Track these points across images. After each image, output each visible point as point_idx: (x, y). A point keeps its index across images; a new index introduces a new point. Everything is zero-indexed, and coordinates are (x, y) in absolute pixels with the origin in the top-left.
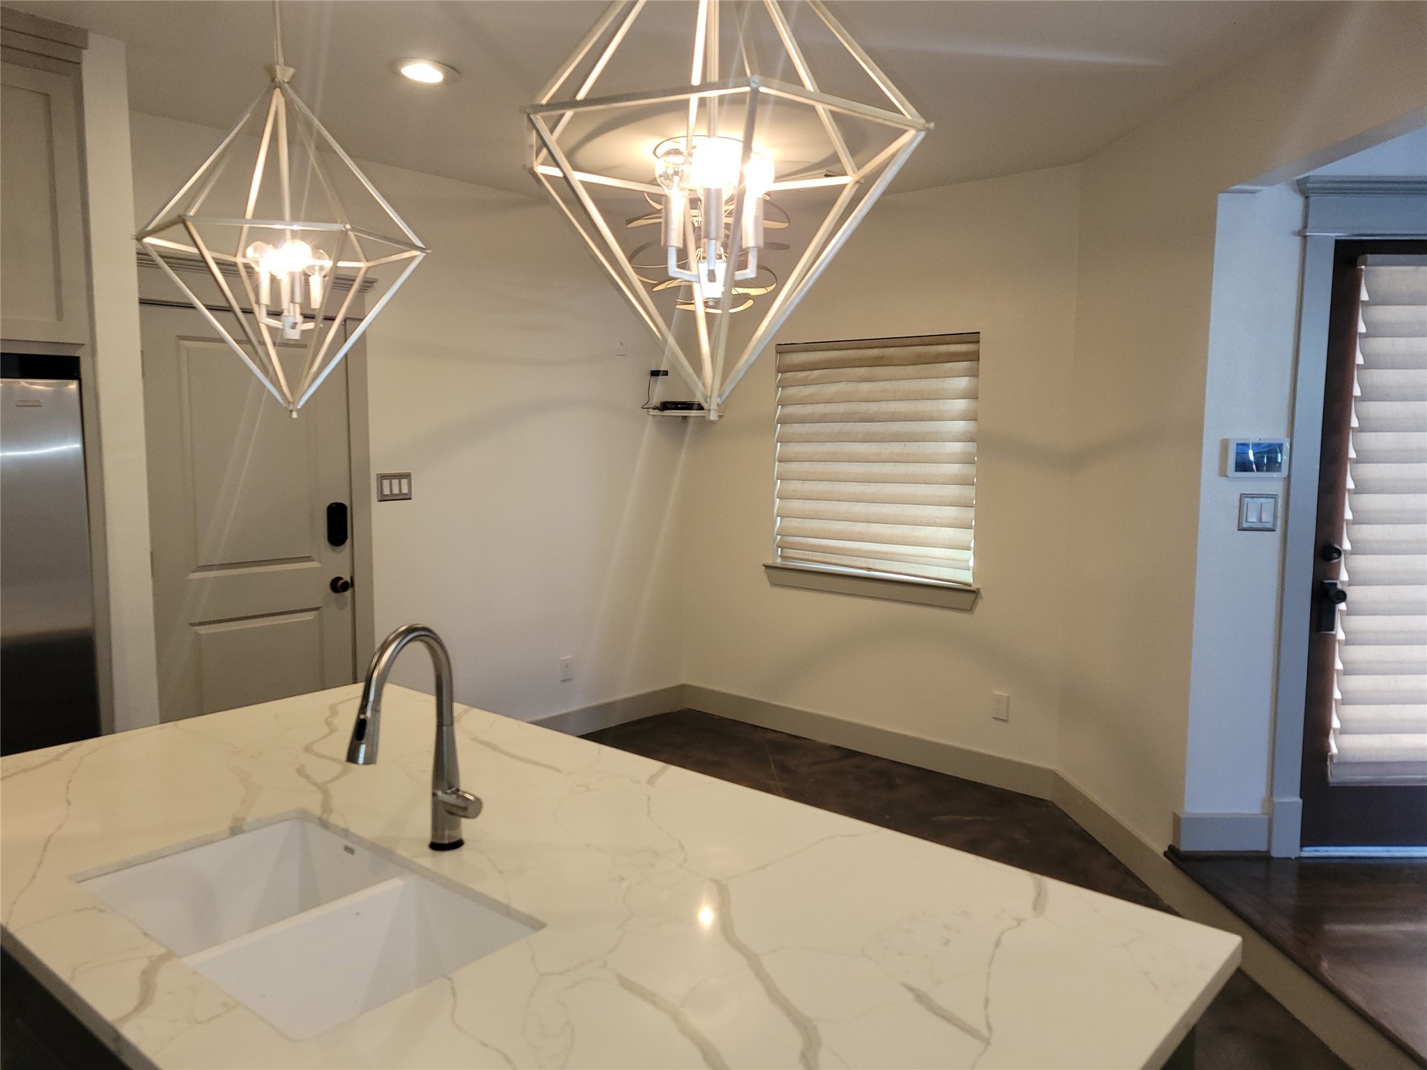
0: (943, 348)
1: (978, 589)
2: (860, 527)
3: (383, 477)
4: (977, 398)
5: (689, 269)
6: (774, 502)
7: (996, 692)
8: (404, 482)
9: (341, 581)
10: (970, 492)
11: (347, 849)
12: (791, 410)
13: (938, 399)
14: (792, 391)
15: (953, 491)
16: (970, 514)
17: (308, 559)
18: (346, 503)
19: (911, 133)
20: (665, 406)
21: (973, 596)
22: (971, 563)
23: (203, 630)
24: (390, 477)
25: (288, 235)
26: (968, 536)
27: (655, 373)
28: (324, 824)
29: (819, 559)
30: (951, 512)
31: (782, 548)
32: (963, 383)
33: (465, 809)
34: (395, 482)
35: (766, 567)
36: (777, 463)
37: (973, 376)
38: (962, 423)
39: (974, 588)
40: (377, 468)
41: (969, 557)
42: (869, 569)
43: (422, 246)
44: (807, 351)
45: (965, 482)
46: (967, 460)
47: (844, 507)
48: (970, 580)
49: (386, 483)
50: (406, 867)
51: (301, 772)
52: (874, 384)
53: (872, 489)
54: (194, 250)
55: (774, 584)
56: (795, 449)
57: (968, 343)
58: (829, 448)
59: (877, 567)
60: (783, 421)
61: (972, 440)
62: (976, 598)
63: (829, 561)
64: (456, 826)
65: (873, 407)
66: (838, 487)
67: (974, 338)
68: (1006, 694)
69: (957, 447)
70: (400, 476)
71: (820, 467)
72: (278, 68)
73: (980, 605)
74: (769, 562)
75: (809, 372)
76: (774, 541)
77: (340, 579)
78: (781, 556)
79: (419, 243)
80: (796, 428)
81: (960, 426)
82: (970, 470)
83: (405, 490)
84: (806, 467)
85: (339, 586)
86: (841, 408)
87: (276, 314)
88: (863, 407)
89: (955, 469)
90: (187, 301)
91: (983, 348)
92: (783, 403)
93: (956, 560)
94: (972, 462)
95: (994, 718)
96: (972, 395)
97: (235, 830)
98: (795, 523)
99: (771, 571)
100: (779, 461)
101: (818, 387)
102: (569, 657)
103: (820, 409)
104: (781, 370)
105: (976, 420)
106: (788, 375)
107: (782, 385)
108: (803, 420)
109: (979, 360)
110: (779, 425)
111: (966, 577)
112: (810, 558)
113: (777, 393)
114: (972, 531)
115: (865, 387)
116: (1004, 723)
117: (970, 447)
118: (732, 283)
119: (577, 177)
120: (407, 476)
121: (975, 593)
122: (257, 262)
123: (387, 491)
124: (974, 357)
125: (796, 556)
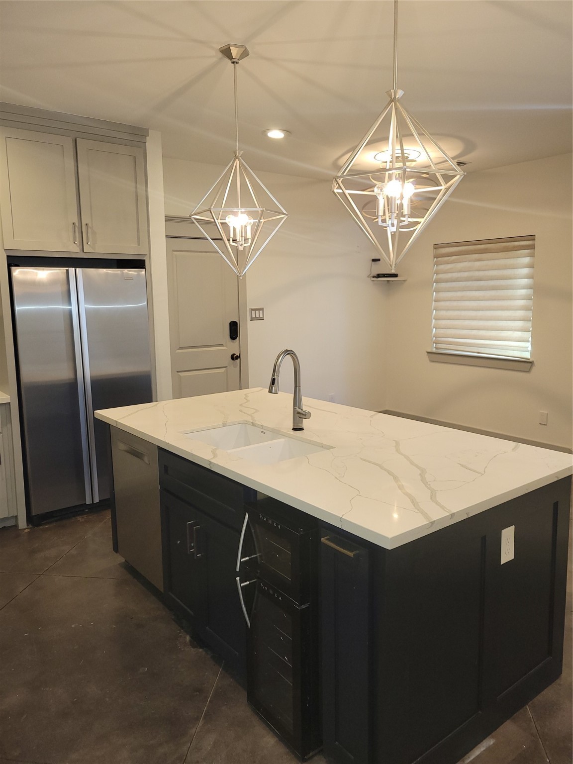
0: (517, 243)
1: (533, 361)
2: (474, 332)
3: (252, 310)
4: (534, 267)
5: (386, 223)
6: (432, 321)
7: (541, 411)
8: (261, 312)
9: (235, 356)
10: (530, 313)
11: (262, 432)
12: (441, 276)
13: (514, 268)
14: (442, 267)
15: (521, 313)
16: (529, 324)
17: (222, 345)
18: (238, 322)
19: (458, 177)
20: (379, 276)
21: (530, 364)
22: (530, 349)
23: (182, 374)
24: (256, 310)
25: (240, 213)
26: (528, 335)
27: (374, 260)
28: (254, 424)
29: (454, 348)
30: (520, 324)
31: (436, 343)
32: (527, 260)
33: (305, 415)
34: (257, 312)
35: (428, 353)
36: (434, 302)
37: (532, 257)
38: (526, 280)
39: (531, 360)
40: (250, 305)
41: (528, 345)
42: (479, 353)
43: (286, 213)
44: (449, 247)
45: (527, 309)
46: (528, 298)
47: (467, 323)
48: (529, 357)
49: (253, 312)
50: (284, 435)
51: (241, 411)
52: (482, 262)
53: (481, 313)
54: (213, 220)
55: (432, 361)
56: (442, 295)
57: (530, 240)
58: (459, 294)
59: (483, 352)
60: (437, 281)
61: (531, 288)
62: (532, 365)
63: (459, 349)
64: (302, 422)
65: (481, 274)
66: (464, 313)
67: (532, 237)
68: (546, 412)
69: (523, 292)
70: (259, 309)
71: (455, 304)
72: (237, 152)
73: (534, 369)
74: (429, 350)
75: (449, 258)
76: (432, 340)
77: (234, 354)
78: (435, 348)
79: (285, 212)
80: (443, 285)
81: (525, 281)
82: (530, 303)
83: (261, 316)
84: (447, 304)
85: (234, 357)
86: (466, 274)
87: (234, 240)
88: (477, 274)
89: (522, 303)
90: (204, 237)
91: (537, 242)
92: (437, 273)
93: (522, 347)
94: (530, 299)
95: (540, 424)
96: (531, 266)
97: (224, 425)
98: (442, 331)
99: (430, 355)
100: (435, 301)
101: (454, 264)
102: (332, 394)
103: (455, 275)
104: (436, 257)
105: (533, 278)
106: (440, 259)
107: (437, 264)
108: (447, 281)
109: (534, 249)
110: (435, 284)
111: (527, 355)
112: (450, 348)
113: (433, 268)
114: (530, 333)
115: (477, 264)
116: (545, 426)
117: (530, 291)
118: (399, 227)
119: (347, 192)
120: (262, 309)
121: (531, 363)
122: (229, 222)
123: (254, 316)
124: (532, 247)
125: (443, 347)
